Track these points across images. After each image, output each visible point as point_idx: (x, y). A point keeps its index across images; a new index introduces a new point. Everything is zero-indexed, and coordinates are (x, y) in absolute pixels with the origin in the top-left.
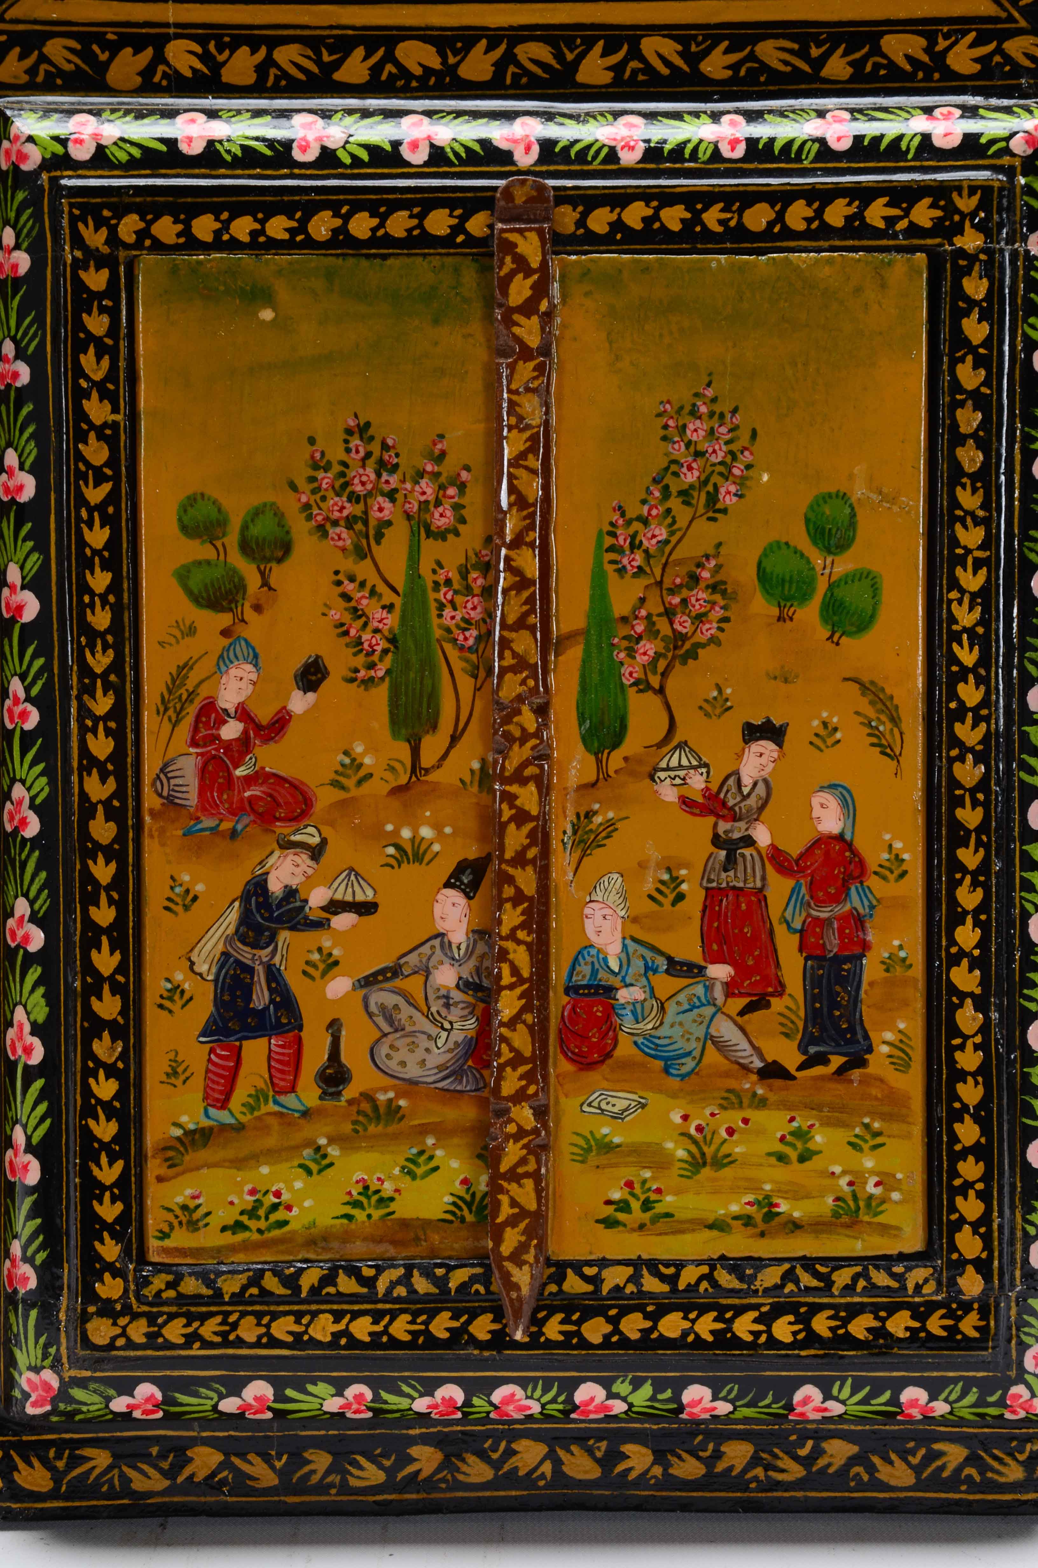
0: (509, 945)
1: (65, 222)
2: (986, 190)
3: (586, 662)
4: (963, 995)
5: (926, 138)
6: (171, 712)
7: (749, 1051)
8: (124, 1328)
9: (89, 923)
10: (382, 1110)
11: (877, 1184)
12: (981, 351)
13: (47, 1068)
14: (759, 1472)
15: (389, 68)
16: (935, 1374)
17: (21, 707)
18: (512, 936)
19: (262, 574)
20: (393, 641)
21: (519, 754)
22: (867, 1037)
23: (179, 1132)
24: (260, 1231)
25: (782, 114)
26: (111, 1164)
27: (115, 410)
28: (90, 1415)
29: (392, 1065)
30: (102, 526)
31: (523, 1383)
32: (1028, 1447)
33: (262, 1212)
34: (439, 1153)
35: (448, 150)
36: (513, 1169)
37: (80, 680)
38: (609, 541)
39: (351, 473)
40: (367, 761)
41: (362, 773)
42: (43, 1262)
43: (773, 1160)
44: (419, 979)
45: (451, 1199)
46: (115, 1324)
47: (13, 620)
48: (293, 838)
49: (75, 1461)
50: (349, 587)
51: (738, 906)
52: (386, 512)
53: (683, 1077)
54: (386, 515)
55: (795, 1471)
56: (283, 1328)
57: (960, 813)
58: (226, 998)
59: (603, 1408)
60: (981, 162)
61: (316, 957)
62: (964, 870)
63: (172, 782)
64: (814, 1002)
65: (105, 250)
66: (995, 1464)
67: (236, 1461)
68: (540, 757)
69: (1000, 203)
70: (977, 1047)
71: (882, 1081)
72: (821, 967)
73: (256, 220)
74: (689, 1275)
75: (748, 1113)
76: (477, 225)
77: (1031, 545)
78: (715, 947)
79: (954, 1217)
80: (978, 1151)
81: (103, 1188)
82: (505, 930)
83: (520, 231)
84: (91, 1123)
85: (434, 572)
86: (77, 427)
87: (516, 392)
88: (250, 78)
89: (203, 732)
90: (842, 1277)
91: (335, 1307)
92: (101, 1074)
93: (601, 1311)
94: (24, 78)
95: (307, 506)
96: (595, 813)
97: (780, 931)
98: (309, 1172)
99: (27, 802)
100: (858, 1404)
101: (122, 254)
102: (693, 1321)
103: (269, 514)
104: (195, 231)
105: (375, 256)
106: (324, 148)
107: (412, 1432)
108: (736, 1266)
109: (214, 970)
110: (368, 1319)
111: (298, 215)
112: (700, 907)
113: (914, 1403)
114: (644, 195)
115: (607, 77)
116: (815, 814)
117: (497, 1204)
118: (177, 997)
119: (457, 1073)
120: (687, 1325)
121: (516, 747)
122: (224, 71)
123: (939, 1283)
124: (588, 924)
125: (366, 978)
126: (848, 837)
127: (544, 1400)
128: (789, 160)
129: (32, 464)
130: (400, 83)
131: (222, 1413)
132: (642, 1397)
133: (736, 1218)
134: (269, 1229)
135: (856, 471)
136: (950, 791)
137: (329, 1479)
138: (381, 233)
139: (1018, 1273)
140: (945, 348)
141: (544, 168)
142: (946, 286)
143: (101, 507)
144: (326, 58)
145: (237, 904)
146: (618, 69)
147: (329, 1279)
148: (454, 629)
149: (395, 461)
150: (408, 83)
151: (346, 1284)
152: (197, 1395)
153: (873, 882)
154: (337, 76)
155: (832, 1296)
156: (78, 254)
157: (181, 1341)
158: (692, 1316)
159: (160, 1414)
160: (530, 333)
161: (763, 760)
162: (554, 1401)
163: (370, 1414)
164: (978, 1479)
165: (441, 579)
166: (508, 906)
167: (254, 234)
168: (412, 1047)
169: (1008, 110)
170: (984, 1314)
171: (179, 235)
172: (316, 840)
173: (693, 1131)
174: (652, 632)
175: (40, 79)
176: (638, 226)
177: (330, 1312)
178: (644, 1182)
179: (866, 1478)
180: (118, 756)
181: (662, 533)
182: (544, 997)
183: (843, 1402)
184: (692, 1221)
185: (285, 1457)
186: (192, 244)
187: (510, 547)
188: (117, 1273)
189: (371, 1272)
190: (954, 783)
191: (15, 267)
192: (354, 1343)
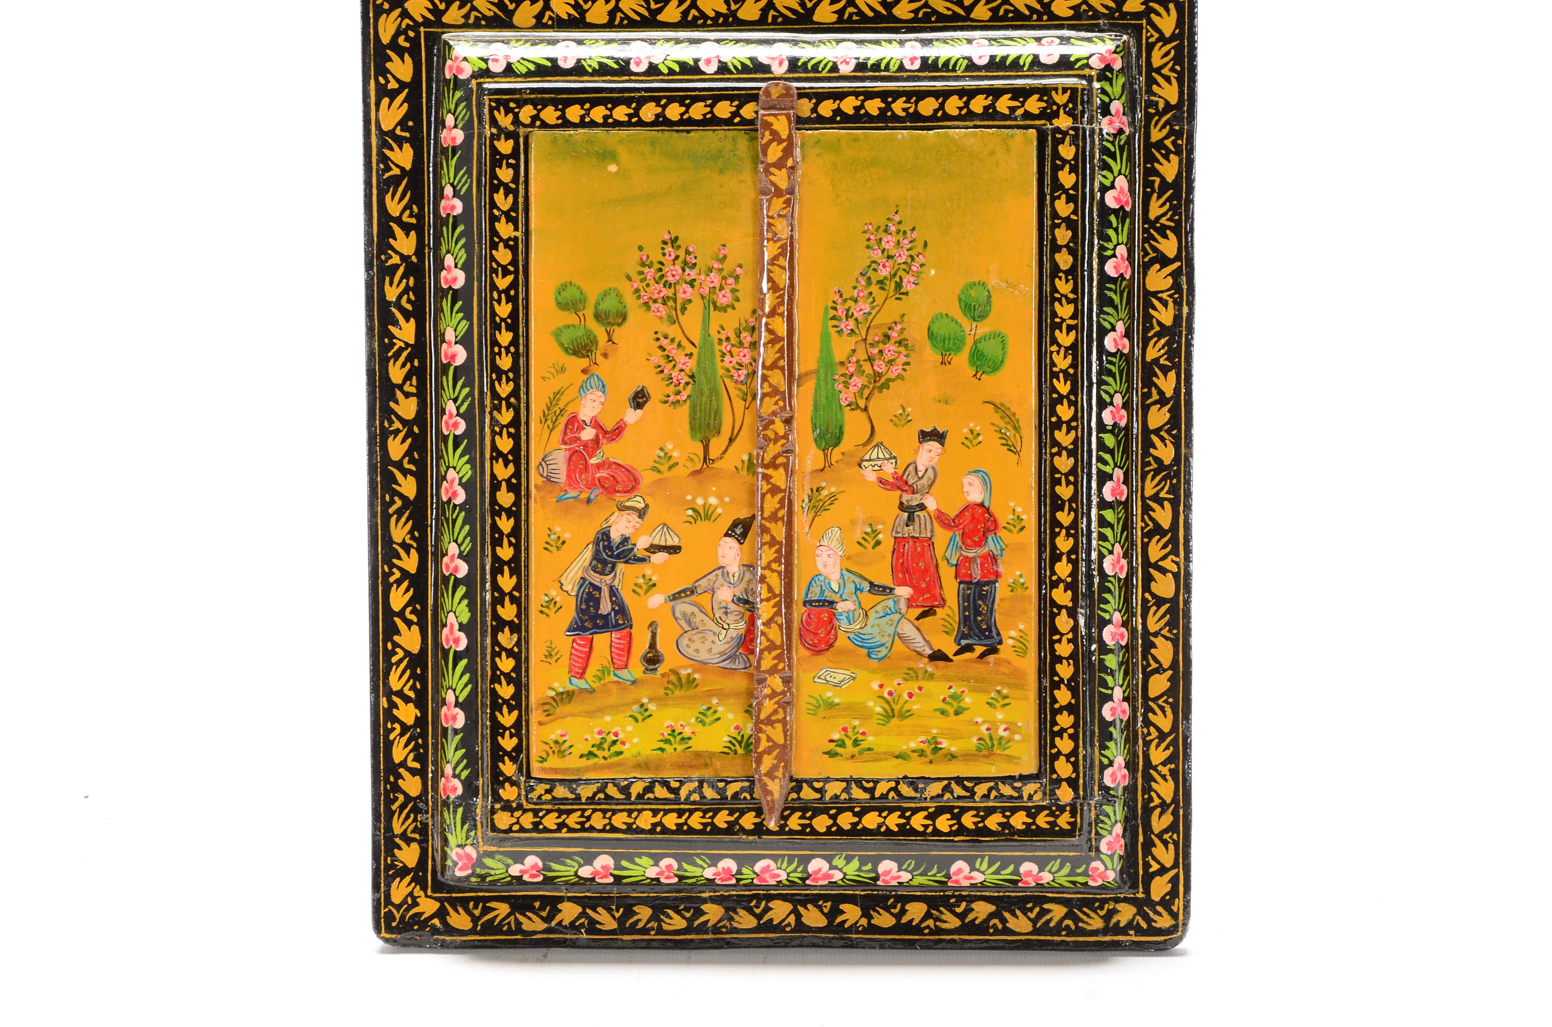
0: (767, 573)
1: (486, 111)
2: (1074, 91)
3: (817, 391)
4: (1060, 608)
5: (1036, 57)
6: (549, 422)
7: (923, 643)
8: (518, 818)
9: (496, 558)
10: (684, 680)
11: (1005, 730)
12: (1071, 192)
13: (469, 652)
14: (930, 922)
15: (694, 12)
16: (1042, 854)
17: (454, 419)
18: (768, 567)
19: (608, 333)
20: (692, 377)
21: (773, 450)
22: (999, 634)
23: (553, 694)
24: (604, 758)
25: (945, 41)
26: (510, 713)
27: (516, 229)
28: (496, 878)
29: (690, 652)
30: (507, 303)
31: (775, 858)
32: (1106, 906)
33: (606, 746)
34: (720, 709)
35: (730, 64)
36: (768, 718)
37: (492, 402)
38: (832, 313)
39: (665, 269)
40: (675, 454)
41: (671, 462)
42: (467, 777)
43: (938, 714)
44: (708, 596)
45: (729, 739)
46: (512, 816)
47: (449, 365)
48: (627, 504)
49: (486, 910)
50: (664, 342)
51: (916, 549)
52: (688, 294)
53: (880, 659)
54: (688, 296)
55: (953, 922)
56: (620, 820)
57: (1058, 489)
58: (584, 607)
59: (827, 876)
60: (1071, 72)
61: (641, 581)
62: (1061, 526)
63: (550, 467)
64: (964, 611)
65: (511, 128)
66: (1085, 918)
67: (588, 911)
68: (787, 452)
69: (1082, 98)
70: (1069, 641)
71: (1009, 663)
72: (969, 589)
73: (607, 109)
74: (882, 788)
75: (921, 683)
76: (748, 111)
77: (1105, 316)
78: (901, 575)
79: (1054, 751)
80: (1071, 709)
81: (505, 729)
82: (764, 563)
83: (775, 115)
84: (497, 686)
85: (719, 332)
86: (491, 240)
87: (772, 217)
88: (605, 19)
89: (570, 435)
90: (981, 789)
91: (653, 807)
92: (504, 654)
93: (825, 811)
94: (462, 21)
95: (637, 290)
96: (823, 488)
97: (943, 565)
98: (636, 720)
99: (457, 481)
100: (993, 873)
101: (522, 131)
102: (885, 818)
103: (613, 294)
104: (567, 115)
105: (682, 131)
106: (651, 64)
107: (703, 895)
108: (913, 782)
109: (576, 588)
110: (675, 815)
111: (634, 105)
112: (891, 550)
113: (1029, 873)
114: (856, 94)
115: (834, 18)
116: (965, 490)
117: (758, 740)
118: (552, 606)
119: (732, 657)
120: (881, 820)
121: (771, 444)
122: (587, 15)
123: (1045, 794)
124: (818, 559)
125: (674, 595)
126: (986, 504)
127: (789, 870)
128: (948, 71)
129: (463, 264)
130: (700, 22)
131: (581, 878)
132: (852, 869)
133: (914, 751)
134: (610, 757)
135: (991, 268)
136: (1052, 476)
137: (649, 925)
138: (686, 117)
139: (1096, 788)
140: (1047, 190)
141: (791, 75)
142: (1049, 151)
143: (506, 291)
144: (653, 6)
145: (590, 546)
146: (840, 12)
147: (649, 789)
148: (731, 369)
149: (694, 261)
150: (705, 21)
151: (660, 792)
152: (564, 864)
153: (1002, 533)
154: (660, 18)
155: (975, 802)
156: (494, 131)
157: (555, 827)
158: (884, 814)
159: (540, 878)
160: (781, 179)
161: (932, 454)
162: (795, 871)
163: (676, 880)
164: (1073, 927)
165: (723, 338)
166: (766, 547)
167: (606, 118)
168: (703, 640)
169: (1089, 40)
170: (1073, 814)
171: (558, 119)
172: (642, 505)
173: (886, 695)
174: (860, 371)
175: (471, 21)
176: (851, 112)
177: (651, 810)
178: (854, 728)
179: (1000, 926)
180: (516, 450)
181: (867, 308)
182: (789, 606)
183: (983, 873)
184: (885, 753)
185: (621, 910)
186: (566, 124)
187: (768, 317)
188: (513, 783)
189: (677, 785)
190: (1054, 470)
191: (454, 139)
192: (665, 830)
